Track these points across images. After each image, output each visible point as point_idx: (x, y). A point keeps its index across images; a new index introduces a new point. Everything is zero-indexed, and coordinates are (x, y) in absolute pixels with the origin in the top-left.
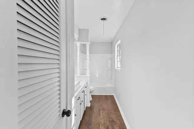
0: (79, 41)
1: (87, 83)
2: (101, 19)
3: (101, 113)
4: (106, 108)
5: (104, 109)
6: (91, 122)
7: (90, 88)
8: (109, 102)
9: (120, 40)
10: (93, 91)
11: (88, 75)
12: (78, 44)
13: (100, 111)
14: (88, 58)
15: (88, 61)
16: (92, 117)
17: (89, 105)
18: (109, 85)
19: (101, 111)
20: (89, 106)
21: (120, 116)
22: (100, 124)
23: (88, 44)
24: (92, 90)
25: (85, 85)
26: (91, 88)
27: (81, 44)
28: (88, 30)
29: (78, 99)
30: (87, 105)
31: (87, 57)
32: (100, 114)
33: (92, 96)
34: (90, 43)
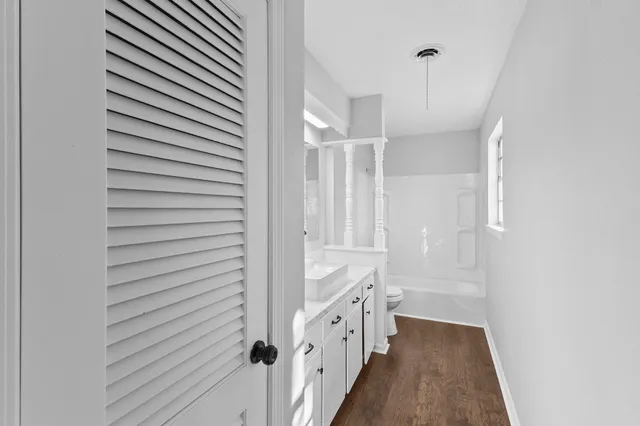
0: (350, 134)
1: (376, 273)
2: (419, 55)
3: (423, 386)
4: (444, 370)
5: (436, 373)
6: (382, 407)
7: (389, 293)
8: (462, 350)
9: (500, 122)
10: (399, 302)
11: (380, 246)
12: (349, 147)
13: (418, 376)
14: (380, 189)
15: (380, 202)
16: (387, 389)
17: (384, 348)
18: (468, 289)
19: (424, 378)
20: (385, 352)
21: (498, 413)
22: (415, 422)
23: (380, 145)
24: (395, 300)
25: (366, 278)
26: (395, 291)
27: (357, 148)
28: (379, 97)
29: (333, 323)
30: (375, 347)
31: (377, 189)
32: (417, 388)
33: (398, 319)
34: (385, 140)
